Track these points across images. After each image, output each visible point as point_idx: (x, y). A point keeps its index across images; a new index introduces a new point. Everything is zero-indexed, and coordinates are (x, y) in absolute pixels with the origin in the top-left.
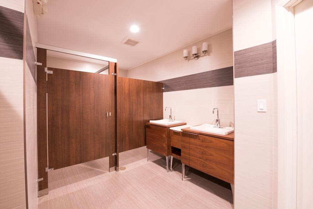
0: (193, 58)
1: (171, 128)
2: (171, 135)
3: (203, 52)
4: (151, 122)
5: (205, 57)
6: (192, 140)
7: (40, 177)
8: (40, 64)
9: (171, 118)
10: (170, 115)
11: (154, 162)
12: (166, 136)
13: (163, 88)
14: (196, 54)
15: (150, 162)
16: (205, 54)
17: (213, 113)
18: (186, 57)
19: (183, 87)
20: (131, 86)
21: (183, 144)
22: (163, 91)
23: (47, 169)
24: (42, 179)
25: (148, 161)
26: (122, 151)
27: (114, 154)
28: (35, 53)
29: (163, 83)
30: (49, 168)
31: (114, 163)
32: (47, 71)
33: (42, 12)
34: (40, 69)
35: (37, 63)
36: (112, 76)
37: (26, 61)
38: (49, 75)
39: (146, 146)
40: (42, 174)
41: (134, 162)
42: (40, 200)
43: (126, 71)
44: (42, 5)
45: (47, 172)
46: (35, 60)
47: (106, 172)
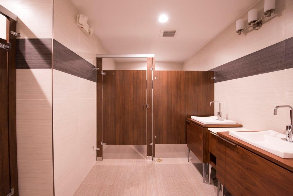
0: (252, 28)
1: (209, 129)
2: (209, 138)
3: (266, 14)
4: (192, 117)
5: (272, 20)
6: (228, 151)
7: (98, 147)
8: (99, 69)
9: (219, 116)
10: (219, 111)
11: (195, 165)
12: (202, 138)
13: (214, 78)
14: (254, 21)
15: (191, 164)
16: (270, 15)
17: (275, 114)
18: (241, 30)
19: (238, 74)
20: (170, 78)
21: (218, 152)
22: (214, 82)
23: (102, 143)
24: (99, 149)
25: (188, 161)
26: (159, 143)
27: (151, 144)
28: (93, 61)
29: (214, 71)
30: (103, 142)
31: (151, 153)
32: (102, 73)
33: (89, 33)
34: (98, 72)
35: (96, 69)
36: (150, 71)
37: (53, 69)
38: (104, 75)
39: (186, 144)
40: (99, 145)
41: (174, 157)
42: (96, 163)
43: (182, 64)
44: (89, 27)
45: (102, 145)
46: (94, 67)
47: (144, 159)
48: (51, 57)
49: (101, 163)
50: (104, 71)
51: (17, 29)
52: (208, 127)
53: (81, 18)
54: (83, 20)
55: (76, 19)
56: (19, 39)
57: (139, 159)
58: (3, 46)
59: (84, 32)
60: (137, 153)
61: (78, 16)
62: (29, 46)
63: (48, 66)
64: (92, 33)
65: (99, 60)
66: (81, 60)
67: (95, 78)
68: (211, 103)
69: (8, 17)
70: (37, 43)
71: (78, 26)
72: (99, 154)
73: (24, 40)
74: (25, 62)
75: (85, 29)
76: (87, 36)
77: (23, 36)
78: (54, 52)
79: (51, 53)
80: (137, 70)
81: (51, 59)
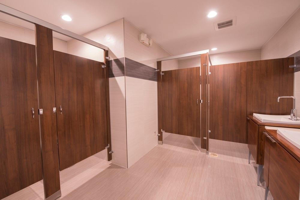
4: (254, 115)
8: (159, 70)
13: (295, 66)
15: (251, 166)
22: (294, 71)
24: (159, 135)
25: (249, 163)
26: (214, 138)
27: (205, 138)
28: (154, 66)
29: (295, 56)
30: (163, 130)
31: (205, 146)
32: (162, 74)
33: (149, 44)
34: (158, 73)
35: (157, 71)
36: (204, 67)
37: (126, 77)
38: (162, 75)
39: (247, 145)
40: (160, 132)
41: (233, 156)
42: (158, 145)
43: (259, 50)
44: (149, 40)
45: (162, 132)
46: (155, 69)
47: (198, 151)
48: (124, 69)
49: (161, 146)
50: (163, 72)
51: (109, 55)
52: (266, 125)
53: (142, 36)
54: (144, 37)
55: (139, 38)
56: (109, 61)
57: (193, 150)
58: (103, 66)
59: (146, 45)
60: (193, 145)
61: (140, 35)
62: (114, 64)
63: (122, 75)
64: (151, 44)
65: (159, 64)
66: (144, 67)
67: (156, 79)
68: (279, 98)
69: (104, 50)
70: (117, 61)
71: (141, 42)
72: (160, 138)
73: (112, 60)
74: (113, 73)
75: (146, 43)
76: (148, 47)
77: (111, 59)
78: (125, 65)
79: (124, 67)
80: (191, 68)
81: (124, 70)
